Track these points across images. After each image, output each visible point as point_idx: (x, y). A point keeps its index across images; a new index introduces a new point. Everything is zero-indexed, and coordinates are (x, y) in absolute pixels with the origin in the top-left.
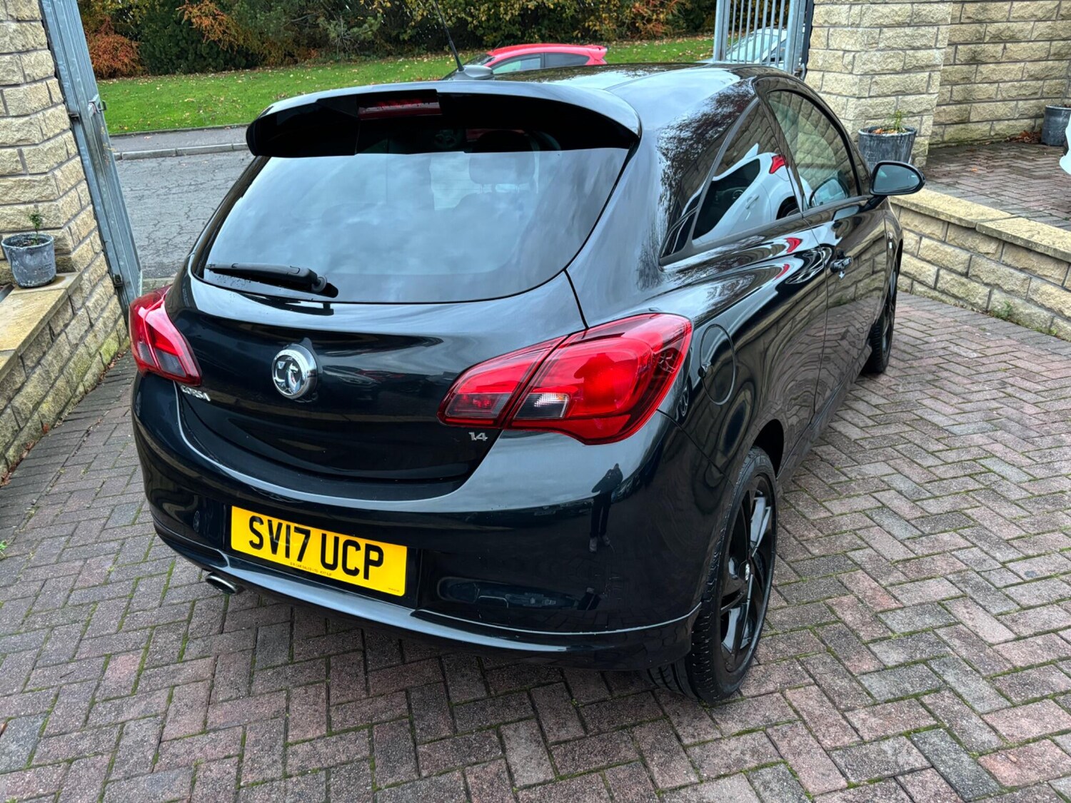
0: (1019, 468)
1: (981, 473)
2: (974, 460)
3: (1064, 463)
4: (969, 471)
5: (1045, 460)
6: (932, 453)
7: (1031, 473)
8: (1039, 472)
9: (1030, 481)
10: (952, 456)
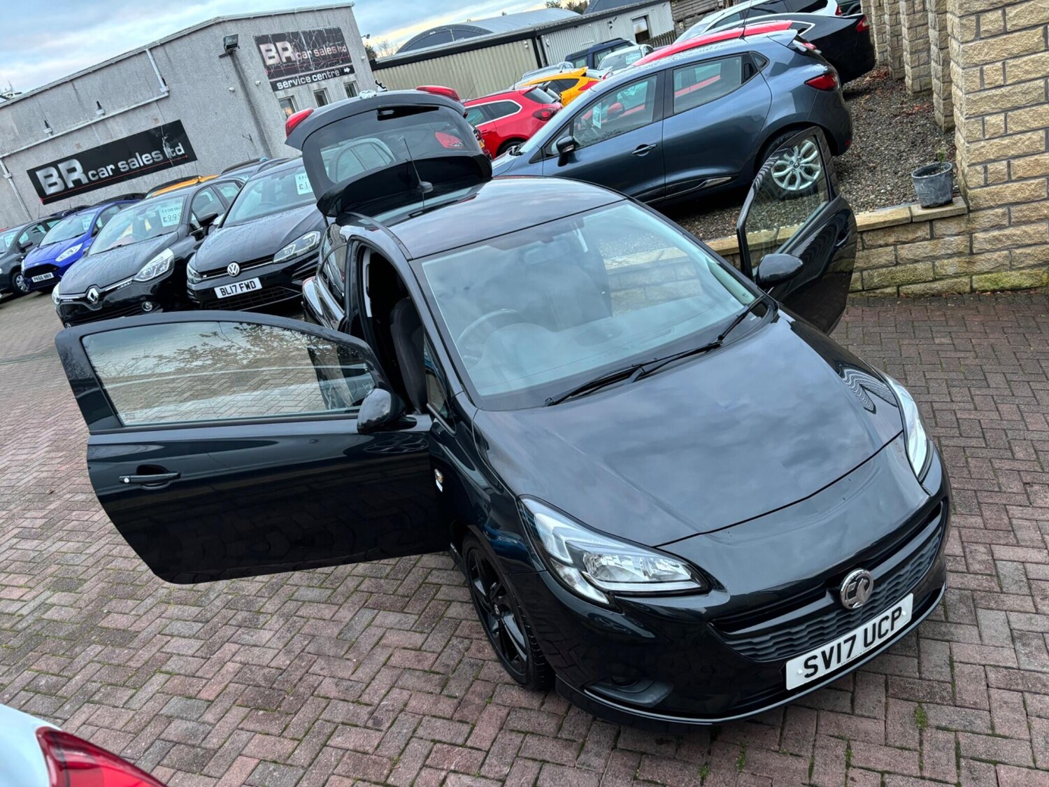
0: (304, 602)
1: (324, 581)
2: (335, 590)
3: (277, 627)
4: (332, 577)
5: (291, 621)
6: (364, 577)
7: (295, 602)
8: (291, 606)
9: (293, 594)
10: (351, 583)
